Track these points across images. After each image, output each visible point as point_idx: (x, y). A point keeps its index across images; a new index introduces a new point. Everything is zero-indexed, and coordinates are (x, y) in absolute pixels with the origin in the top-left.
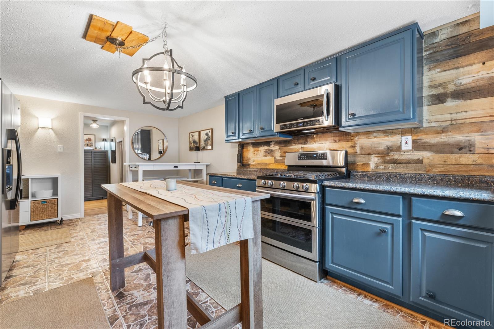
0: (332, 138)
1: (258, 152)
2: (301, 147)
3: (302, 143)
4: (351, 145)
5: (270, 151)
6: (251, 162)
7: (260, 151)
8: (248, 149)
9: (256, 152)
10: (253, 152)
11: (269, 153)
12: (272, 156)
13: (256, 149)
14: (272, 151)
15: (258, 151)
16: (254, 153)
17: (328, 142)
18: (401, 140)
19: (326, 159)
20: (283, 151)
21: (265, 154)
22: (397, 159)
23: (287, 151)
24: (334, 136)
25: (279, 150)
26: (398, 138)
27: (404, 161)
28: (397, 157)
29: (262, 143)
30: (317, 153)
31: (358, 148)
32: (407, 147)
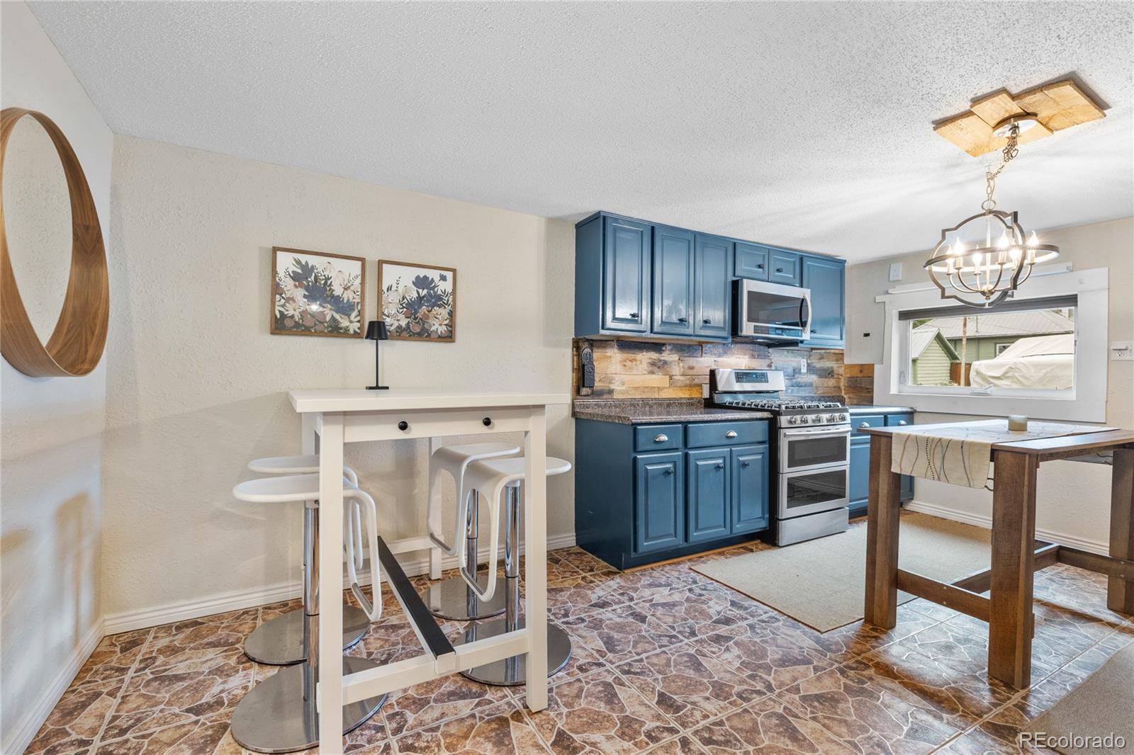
0: (751, 352)
1: (634, 363)
2: (713, 361)
3: (716, 354)
4: (769, 363)
5: (662, 363)
6: (615, 386)
7: (639, 362)
8: (608, 354)
9: (628, 363)
10: (621, 362)
11: (659, 368)
12: (667, 373)
13: (630, 356)
14: (665, 362)
15: (635, 360)
16: (625, 366)
17: (746, 357)
18: (800, 362)
19: (768, 382)
20: (686, 366)
21: (650, 369)
22: (799, 383)
23: (694, 365)
24: (753, 350)
25: (679, 363)
26: (799, 359)
27: (803, 385)
28: (799, 380)
29: (643, 345)
30: (756, 373)
31: (773, 368)
32: (804, 370)
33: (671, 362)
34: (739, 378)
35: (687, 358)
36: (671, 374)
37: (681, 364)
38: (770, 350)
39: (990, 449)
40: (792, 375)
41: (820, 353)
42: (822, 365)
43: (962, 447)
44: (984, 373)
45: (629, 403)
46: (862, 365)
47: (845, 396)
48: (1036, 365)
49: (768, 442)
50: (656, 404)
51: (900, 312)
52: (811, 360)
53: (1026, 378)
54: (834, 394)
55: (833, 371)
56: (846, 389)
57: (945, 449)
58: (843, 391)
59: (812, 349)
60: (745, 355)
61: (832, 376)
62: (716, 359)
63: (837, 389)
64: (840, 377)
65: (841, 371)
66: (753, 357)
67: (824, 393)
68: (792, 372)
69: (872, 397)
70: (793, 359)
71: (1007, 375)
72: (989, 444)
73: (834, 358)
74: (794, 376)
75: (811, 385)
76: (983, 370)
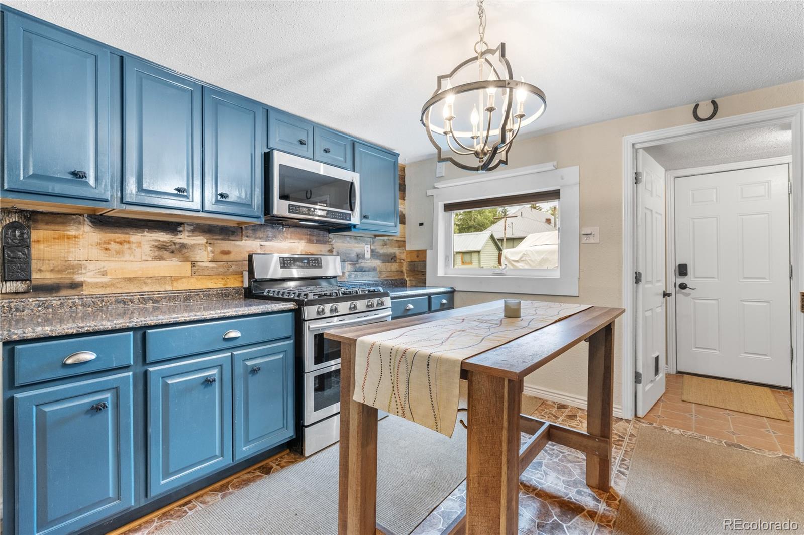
0: (308, 237)
1: (126, 246)
2: (259, 245)
3: (262, 238)
4: (329, 249)
5: (177, 246)
7: (134, 245)
9: (114, 247)
10: (98, 243)
11: (172, 253)
12: (186, 259)
13: (117, 236)
14: (183, 246)
15: (128, 242)
16: (107, 249)
17: (303, 242)
18: (364, 247)
19: (321, 267)
20: (218, 250)
21: (157, 254)
22: (363, 267)
23: (231, 250)
24: (310, 235)
25: (206, 247)
26: (362, 245)
27: (367, 269)
28: (362, 265)
29: (143, 223)
30: (308, 259)
31: (334, 253)
32: (368, 255)
33: (193, 246)
34: (284, 264)
35: (219, 242)
36: (193, 259)
37: (209, 249)
38: (331, 236)
39: (458, 370)
40: (355, 260)
41: (384, 240)
42: (385, 251)
43: (428, 365)
44: (509, 258)
45: (113, 299)
46: (418, 251)
47: (407, 279)
48: (537, 252)
49: (293, 337)
50: (165, 297)
51: (445, 204)
52: (375, 246)
53: (532, 261)
54: (397, 277)
55: (395, 257)
56: (408, 272)
57: (409, 367)
58: (405, 274)
59: (376, 236)
60: (301, 239)
61: (395, 261)
62: (262, 243)
63: (399, 272)
64: (402, 261)
65: (403, 256)
66: (310, 242)
67: (387, 277)
68: (356, 257)
69: (425, 278)
70: (356, 245)
71: (522, 259)
72: (458, 361)
73: (397, 245)
74: (357, 261)
75: (374, 269)
76: (509, 256)
